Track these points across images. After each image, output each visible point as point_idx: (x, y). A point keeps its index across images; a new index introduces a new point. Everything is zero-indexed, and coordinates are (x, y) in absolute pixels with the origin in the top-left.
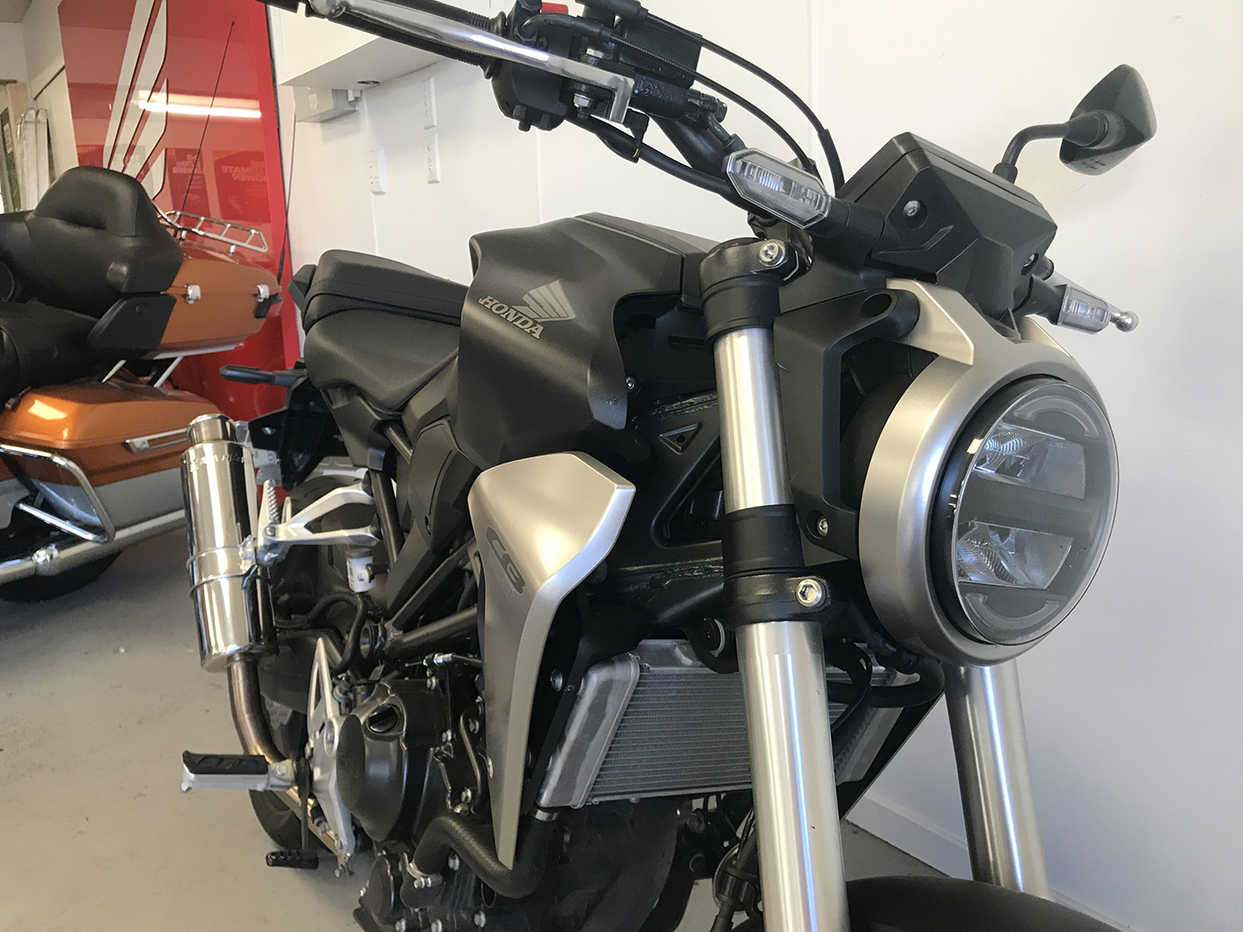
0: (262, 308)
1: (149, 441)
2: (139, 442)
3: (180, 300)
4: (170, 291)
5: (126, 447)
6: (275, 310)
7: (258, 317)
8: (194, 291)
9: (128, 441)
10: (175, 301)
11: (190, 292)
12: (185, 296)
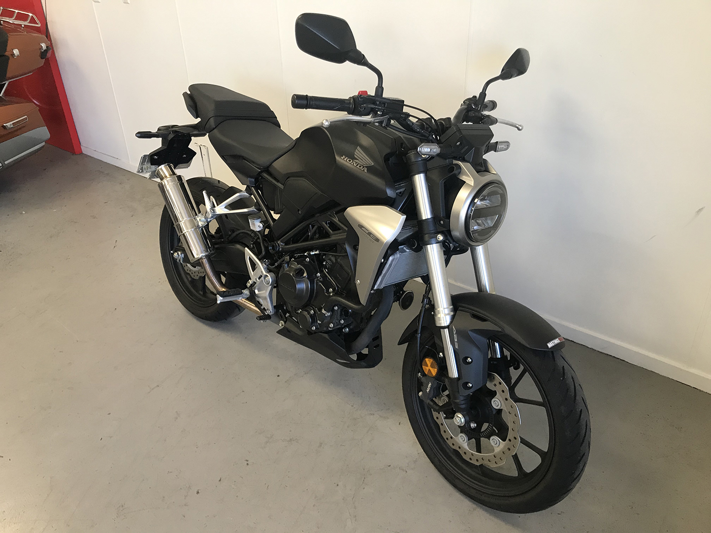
0: (43, 54)
1: (13, 124)
2: (9, 125)
3: (10, 57)
4: (7, 54)
5: (4, 127)
6: (49, 55)
7: (42, 58)
8: (16, 52)
9: (5, 125)
10: (9, 58)
11: (15, 52)
12: (13, 55)
